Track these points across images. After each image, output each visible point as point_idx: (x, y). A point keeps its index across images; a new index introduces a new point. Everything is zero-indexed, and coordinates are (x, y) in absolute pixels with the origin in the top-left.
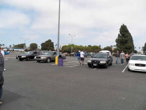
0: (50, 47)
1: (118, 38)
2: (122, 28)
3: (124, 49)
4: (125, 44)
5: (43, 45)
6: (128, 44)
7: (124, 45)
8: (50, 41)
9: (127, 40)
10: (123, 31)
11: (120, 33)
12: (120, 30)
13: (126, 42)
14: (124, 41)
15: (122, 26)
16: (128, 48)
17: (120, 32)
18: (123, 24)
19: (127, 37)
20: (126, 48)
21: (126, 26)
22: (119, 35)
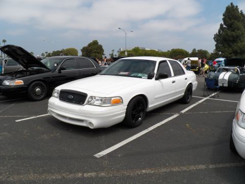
0: (95, 53)
1: (219, 32)
2: (228, 13)
3: (231, 53)
4: (233, 43)
5: (84, 50)
6: (239, 44)
7: (230, 46)
8: (95, 43)
9: (237, 37)
10: (229, 18)
11: (223, 23)
12: (224, 15)
13: (235, 39)
14: (231, 39)
15: (228, 9)
16: (239, 51)
17: (224, 19)
18: (232, 4)
19: (238, 30)
20: (234, 53)
21: (237, 7)
22: (221, 25)
